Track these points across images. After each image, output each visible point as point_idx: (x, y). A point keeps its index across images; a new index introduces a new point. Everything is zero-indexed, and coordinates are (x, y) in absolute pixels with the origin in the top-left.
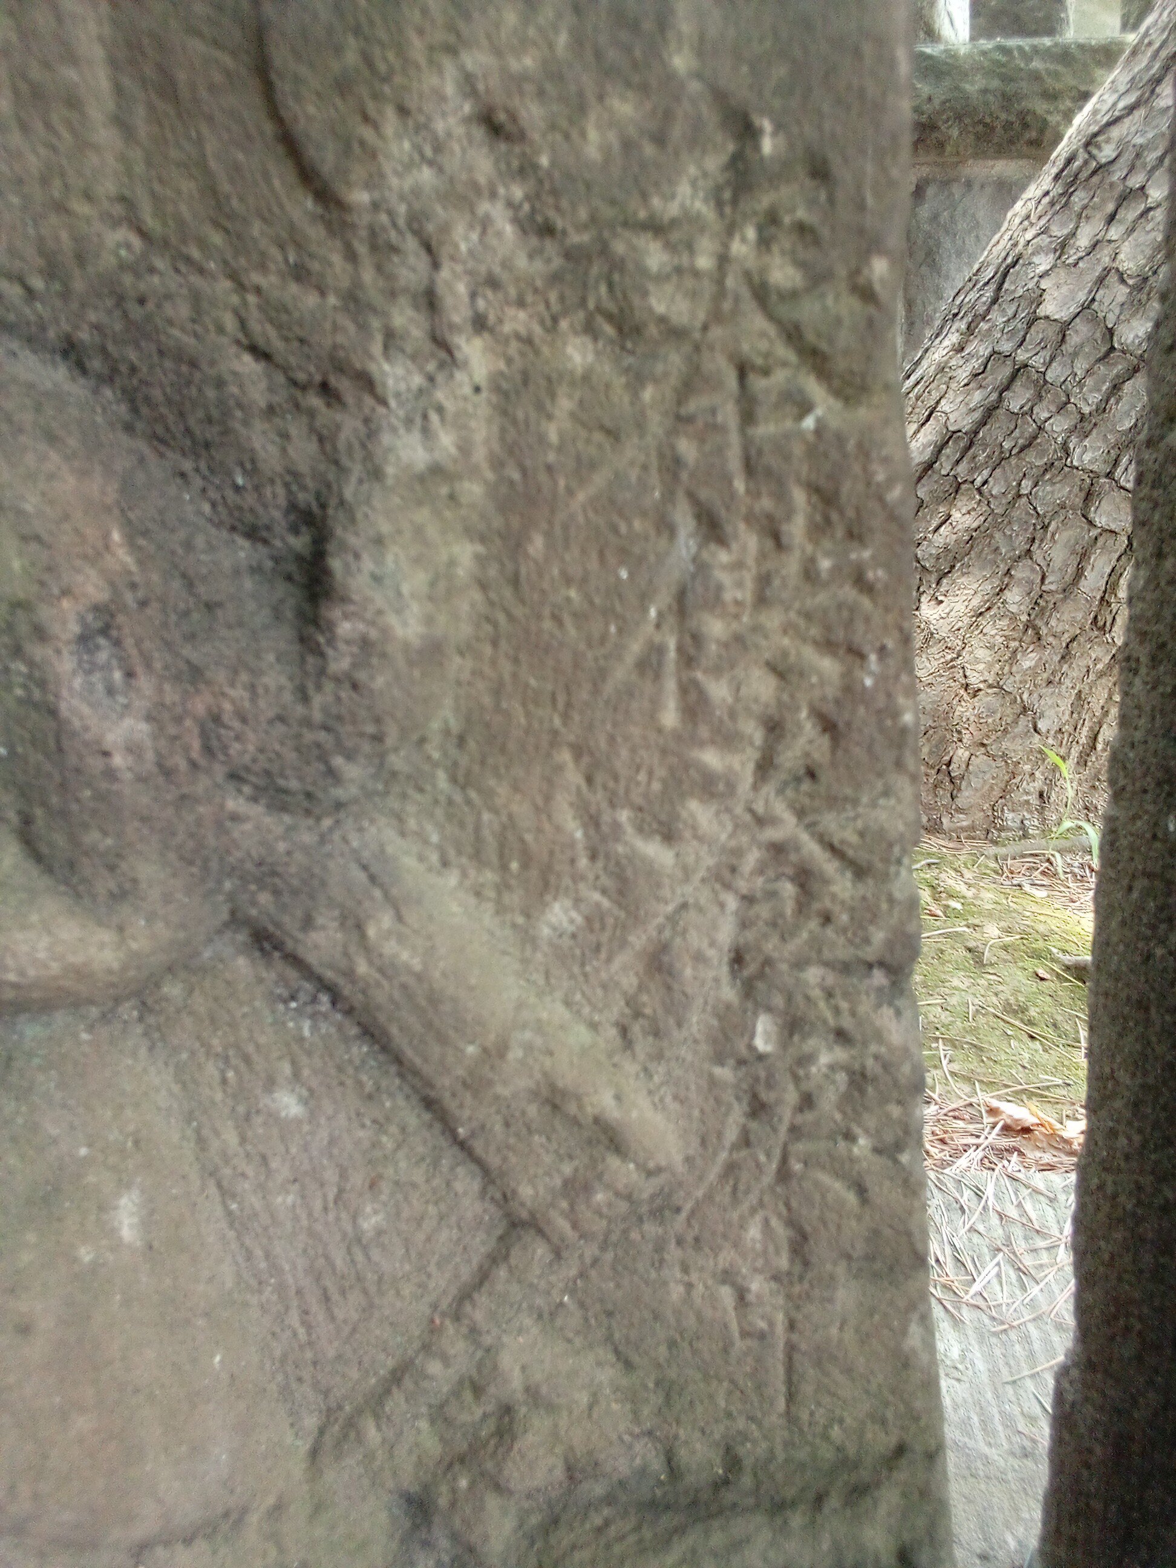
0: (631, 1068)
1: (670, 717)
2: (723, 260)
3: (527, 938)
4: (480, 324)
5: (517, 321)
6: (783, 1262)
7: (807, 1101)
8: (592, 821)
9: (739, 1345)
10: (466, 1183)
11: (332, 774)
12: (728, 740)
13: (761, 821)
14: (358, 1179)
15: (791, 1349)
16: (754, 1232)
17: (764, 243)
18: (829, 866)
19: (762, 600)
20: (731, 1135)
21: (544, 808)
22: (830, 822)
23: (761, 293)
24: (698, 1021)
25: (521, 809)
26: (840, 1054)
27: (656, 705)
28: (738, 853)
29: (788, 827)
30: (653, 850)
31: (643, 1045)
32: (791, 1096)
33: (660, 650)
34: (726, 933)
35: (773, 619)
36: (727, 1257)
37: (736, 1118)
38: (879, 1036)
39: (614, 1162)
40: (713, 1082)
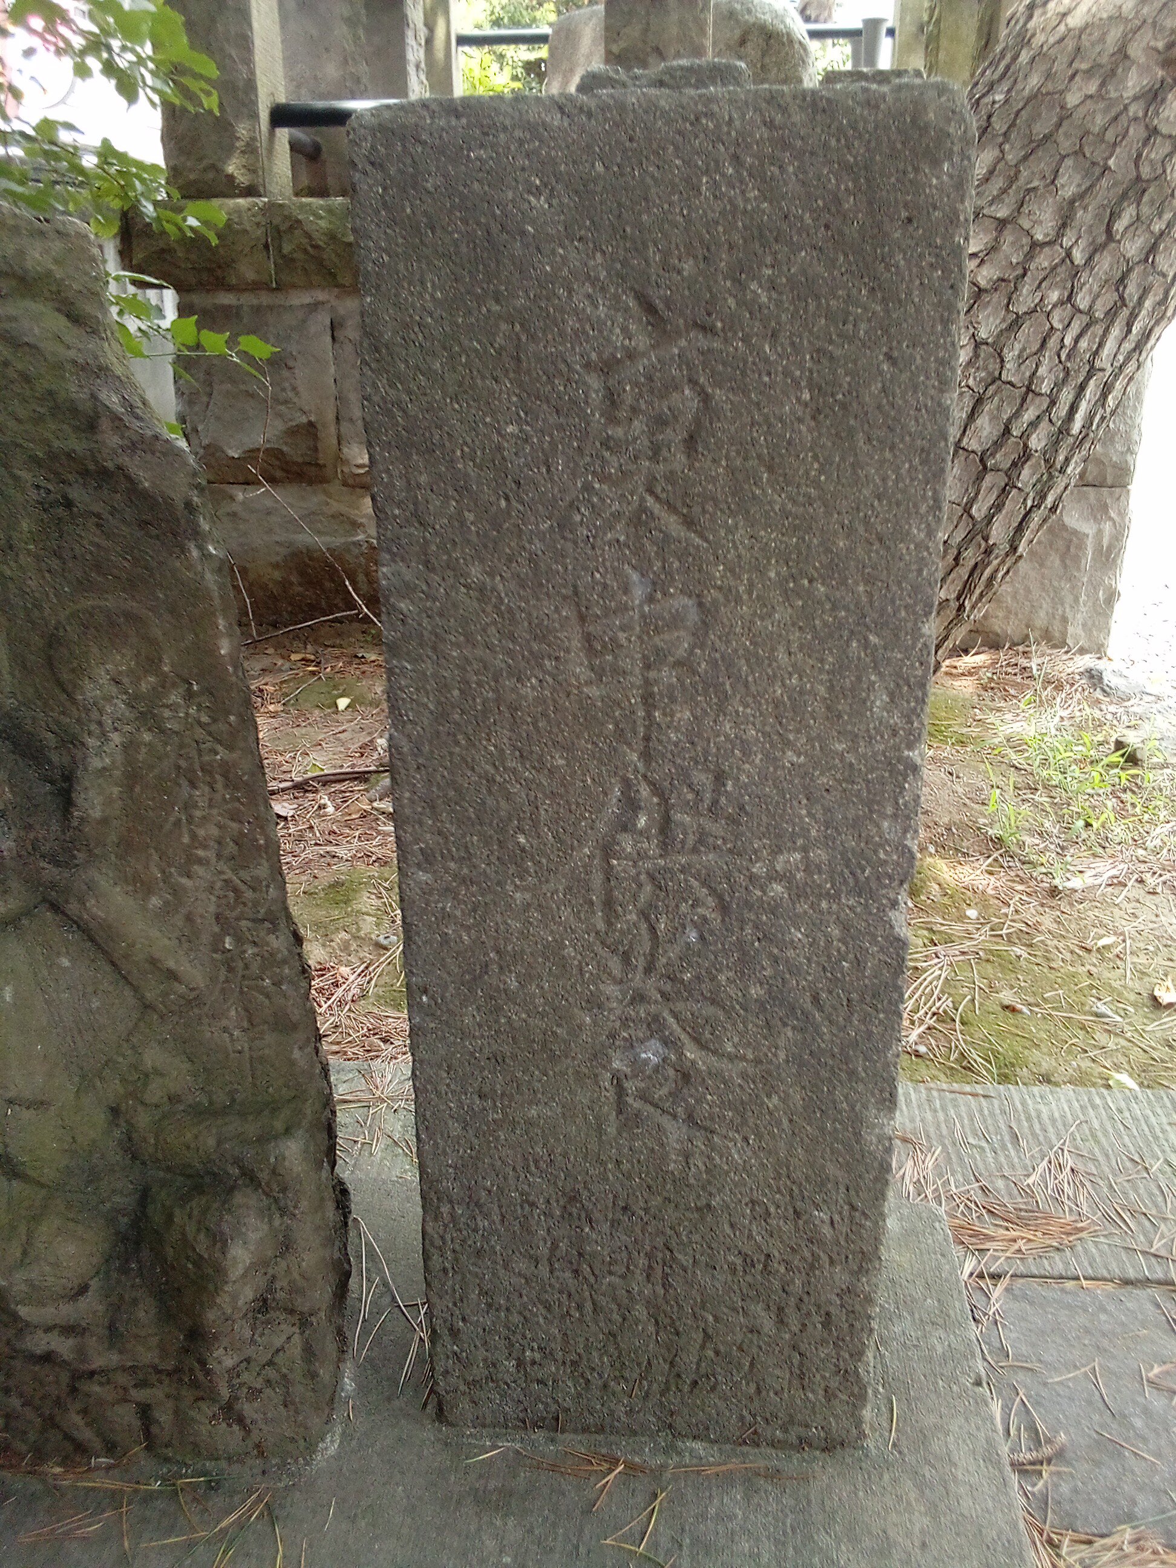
0: (181, 953)
1: (186, 840)
2: (187, 714)
3: (144, 908)
4: (116, 729)
5: (128, 728)
6: (245, 1024)
7: (247, 967)
8: (163, 872)
9: (232, 1055)
10: (128, 992)
11: (74, 857)
12: (205, 847)
13: (221, 873)
14: (90, 989)
15: (251, 1057)
16: (233, 1013)
17: (198, 710)
18: (243, 887)
19: (210, 806)
20: (222, 978)
21: (147, 867)
22: (242, 873)
23: (199, 723)
24: (205, 938)
25: (139, 867)
26: (256, 950)
27: (180, 835)
28: (213, 882)
29: (229, 875)
30: (184, 880)
31: (186, 945)
32: (241, 964)
33: (180, 820)
34: (212, 909)
35: (215, 812)
36: (224, 1022)
37: (223, 973)
38: (268, 944)
39: (176, 984)
40: (213, 959)
